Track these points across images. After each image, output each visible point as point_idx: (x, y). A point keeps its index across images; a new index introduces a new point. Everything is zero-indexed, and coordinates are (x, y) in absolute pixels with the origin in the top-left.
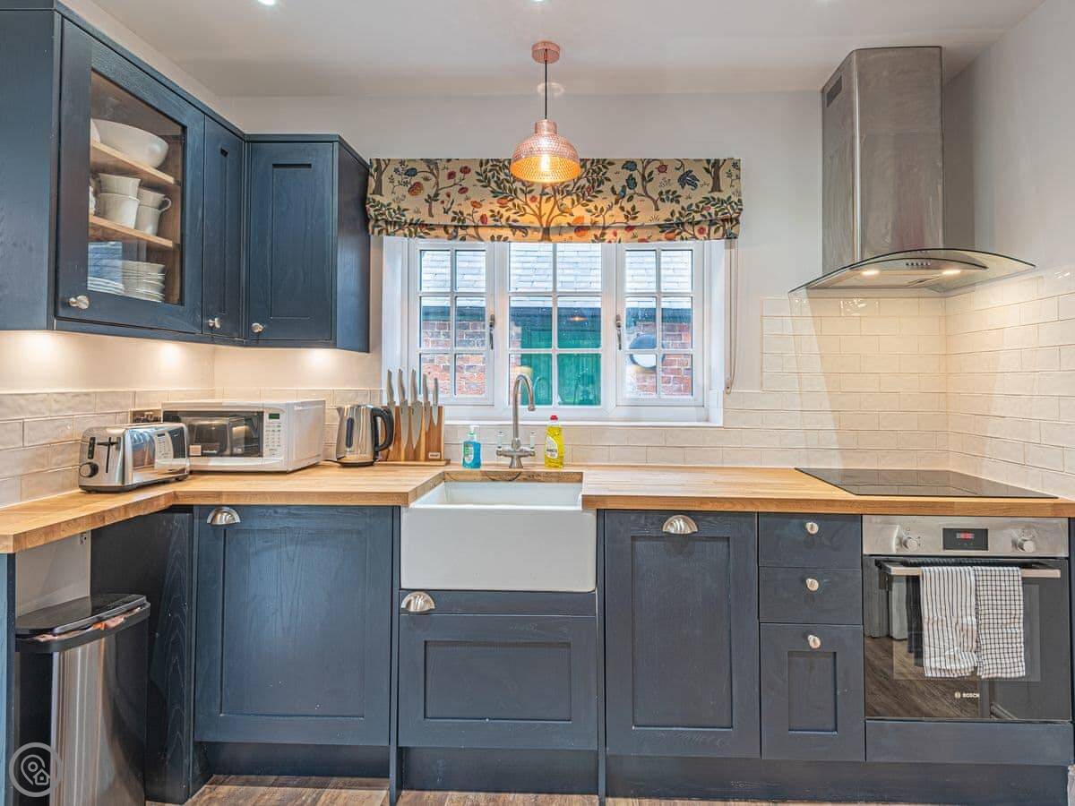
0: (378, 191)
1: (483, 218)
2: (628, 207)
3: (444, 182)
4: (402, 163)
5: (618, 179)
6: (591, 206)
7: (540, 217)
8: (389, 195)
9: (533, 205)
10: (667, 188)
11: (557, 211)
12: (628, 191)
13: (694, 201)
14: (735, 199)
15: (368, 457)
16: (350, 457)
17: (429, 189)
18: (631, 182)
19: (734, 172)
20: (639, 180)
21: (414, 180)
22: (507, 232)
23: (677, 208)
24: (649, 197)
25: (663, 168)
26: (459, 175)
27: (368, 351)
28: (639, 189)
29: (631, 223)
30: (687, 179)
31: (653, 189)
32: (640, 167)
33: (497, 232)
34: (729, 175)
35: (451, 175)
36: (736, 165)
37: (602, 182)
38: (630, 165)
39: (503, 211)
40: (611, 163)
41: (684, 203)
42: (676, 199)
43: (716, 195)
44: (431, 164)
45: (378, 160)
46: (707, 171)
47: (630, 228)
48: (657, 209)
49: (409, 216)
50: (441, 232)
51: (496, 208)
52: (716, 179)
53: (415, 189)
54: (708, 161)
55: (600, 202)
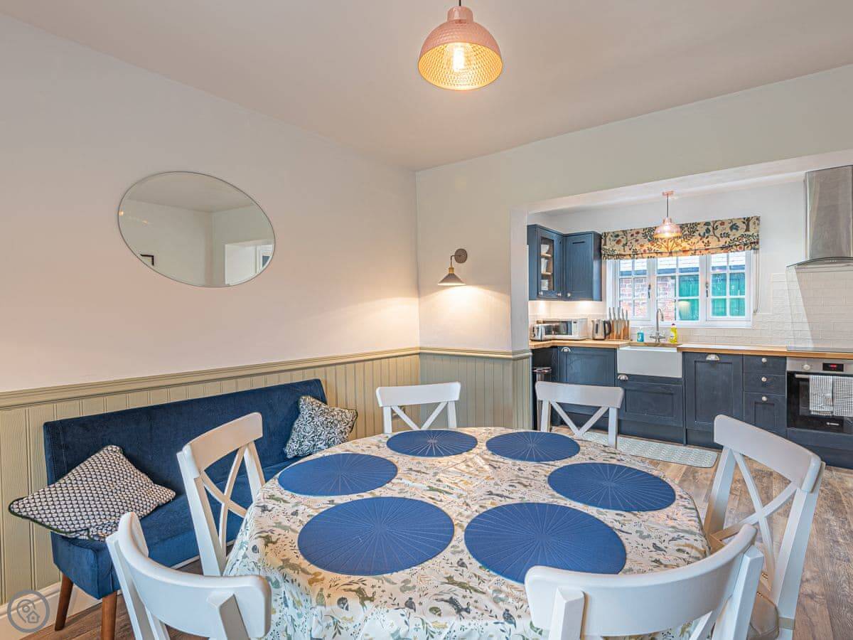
0: (605, 244)
1: (645, 251)
2: (706, 241)
3: (629, 238)
4: (613, 233)
5: (702, 230)
6: (690, 242)
7: (668, 248)
8: (609, 245)
9: (665, 244)
10: (724, 231)
11: (675, 245)
12: (707, 235)
13: (736, 237)
14: (756, 234)
15: (603, 337)
16: (597, 337)
17: (624, 241)
18: (708, 231)
19: (757, 222)
20: (711, 229)
21: (617, 239)
22: (655, 255)
23: (728, 240)
24: (715, 236)
25: (722, 223)
26: (635, 235)
27: (601, 300)
28: (711, 233)
29: (707, 247)
30: (734, 227)
31: (718, 233)
32: (712, 224)
33: (651, 255)
34: (754, 223)
35: (632, 235)
36: (758, 219)
37: (694, 232)
38: (707, 224)
39: (652, 247)
40: (699, 224)
41: (732, 237)
42: (728, 236)
43: (747, 233)
44: (625, 232)
45: (605, 233)
46: (744, 223)
47: (706, 249)
48: (719, 241)
49: (616, 252)
50: (628, 257)
51: (650, 246)
52: (748, 226)
53: (618, 242)
54: (744, 219)
55: (694, 240)
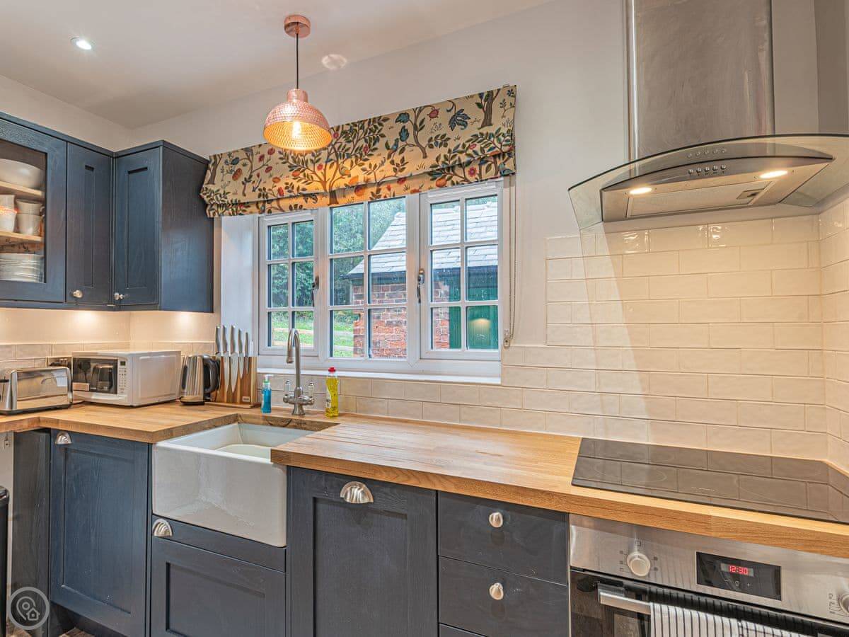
0: (212, 181)
1: (280, 191)
2: (397, 158)
3: (257, 164)
5: (391, 133)
6: (366, 165)
7: (324, 183)
8: (221, 185)
9: (319, 173)
10: (437, 133)
11: (338, 175)
12: (401, 144)
13: (461, 142)
14: (504, 130)
17: (246, 173)
18: (404, 134)
19: (509, 100)
20: (411, 130)
21: (237, 167)
22: (300, 201)
23: (443, 151)
24: (419, 145)
25: (434, 113)
26: (267, 157)
27: (212, 312)
28: (411, 140)
29: (400, 175)
30: (459, 119)
31: (424, 137)
32: (412, 118)
33: (293, 202)
34: (503, 105)
35: (261, 158)
36: (511, 93)
37: (377, 140)
38: (403, 117)
39: (295, 182)
40: (386, 119)
41: (452, 145)
42: (444, 141)
43: (485, 130)
44: (248, 150)
45: (215, 156)
46: (480, 105)
47: (401, 180)
48: (425, 157)
49: (230, 198)
50: (253, 208)
51: (290, 180)
52: (488, 113)
53: (236, 175)
54: (481, 95)
55: (375, 160)
